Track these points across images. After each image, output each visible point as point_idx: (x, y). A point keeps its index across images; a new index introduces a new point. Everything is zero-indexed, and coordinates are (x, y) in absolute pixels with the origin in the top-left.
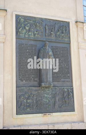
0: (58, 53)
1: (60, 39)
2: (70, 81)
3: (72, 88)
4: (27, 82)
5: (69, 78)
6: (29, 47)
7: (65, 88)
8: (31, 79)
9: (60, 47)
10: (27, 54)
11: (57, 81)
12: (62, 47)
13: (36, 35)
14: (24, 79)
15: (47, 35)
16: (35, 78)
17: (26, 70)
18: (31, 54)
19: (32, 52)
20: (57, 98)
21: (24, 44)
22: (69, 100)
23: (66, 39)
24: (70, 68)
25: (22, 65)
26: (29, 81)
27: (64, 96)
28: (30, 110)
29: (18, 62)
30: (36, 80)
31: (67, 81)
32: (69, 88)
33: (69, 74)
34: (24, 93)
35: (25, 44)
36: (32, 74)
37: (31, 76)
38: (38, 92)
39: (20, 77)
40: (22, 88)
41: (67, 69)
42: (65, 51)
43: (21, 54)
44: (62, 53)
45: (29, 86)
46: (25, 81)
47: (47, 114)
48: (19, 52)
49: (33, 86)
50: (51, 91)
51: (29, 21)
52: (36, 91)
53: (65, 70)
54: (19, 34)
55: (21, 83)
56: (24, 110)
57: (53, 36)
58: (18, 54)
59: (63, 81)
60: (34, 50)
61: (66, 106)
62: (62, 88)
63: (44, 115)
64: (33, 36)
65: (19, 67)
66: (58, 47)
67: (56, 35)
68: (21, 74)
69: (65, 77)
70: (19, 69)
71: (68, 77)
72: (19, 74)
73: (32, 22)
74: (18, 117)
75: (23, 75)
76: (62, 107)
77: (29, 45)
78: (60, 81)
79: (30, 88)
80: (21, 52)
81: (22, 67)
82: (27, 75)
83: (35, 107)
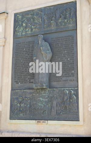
0: (60, 45)
1: (62, 27)
2: (75, 79)
3: (77, 88)
4: (23, 84)
5: (74, 76)
6: (26, 46)
7: (67, 90)
8: (27, 81)
9: (63, 37)
10: (24, 53)
11: (56, 81)
12: (65, 37)
13: (34, 30)
14: (19, 81)
15: (46, 27)
16: (30, 79)
17: (21, 71)
18: (28, 52)
19: (29, 50)
20: (55, 103)
21: (20, 43)
22: (71, 105)
23: (70, 25)
24: (75, 62)
25: (18, 67)
26: (25, 83)
27: (64, 100)
28: (23, 115)
29: (14, 64)
30: (31, 81)
31: (70, 80)
32: (71, 89)
33: (73, 70)
34: (18, 97)
35: (23, 43)
36: (28, 75)
37: (27, 77)
38: (33, 95)
39: (15, 80)
40: (16, 91)
41: (70, 64)
42: (70, 40)
43: (18, 54)
44: (65, 45)
45: (24, 89)
46: (21, 83)
47: (41, 121)
48: (16, 53)
49: (28, 88)
50: (47, 94)
51: (27, 16)
52: (30, 94)
53: (69, 66)
54: (16, 33)
55: (17, 85)
56: (17, 115)
57: (53, 26)
58: (15, 54)
59: (65, 81)
60: (32, 47)
61: (66, 113)
62: (62, 89)
63: (38, 122)
64: (30, 32)
65: (15, 69)
66: (59, 38)
67: (57, 23)
68: (17, 76)
69: (67, 75)
70: (15, 70)
71: (72, 74)
72: (15, 76)
73: (30, 16)
74: (11, 122)
75: (19, 76)
76: (61, 113)
77: (26, 43)
78: (61, 81)
79: (25, 90)
80: (18, 52)
81: (18, 68)
82: (23, 77)
83: (28, 112)
